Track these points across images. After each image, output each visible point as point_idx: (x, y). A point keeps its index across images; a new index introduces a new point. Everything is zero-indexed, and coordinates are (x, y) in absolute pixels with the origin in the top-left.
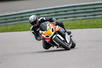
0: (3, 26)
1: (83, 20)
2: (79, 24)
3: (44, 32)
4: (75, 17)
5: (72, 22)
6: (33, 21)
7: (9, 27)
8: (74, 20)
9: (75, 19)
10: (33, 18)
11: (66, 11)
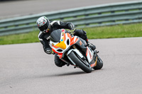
0: (12, 35)
1: (125, 26)
2: (120, 31)
3: (55, 44)
4: (114, 21)
5: (109, 28)
6: (42, 24)
7: (22, 37)
8: (111, 25)
9: (113, 23)
10: (42, 21)
11: (100, 13)
